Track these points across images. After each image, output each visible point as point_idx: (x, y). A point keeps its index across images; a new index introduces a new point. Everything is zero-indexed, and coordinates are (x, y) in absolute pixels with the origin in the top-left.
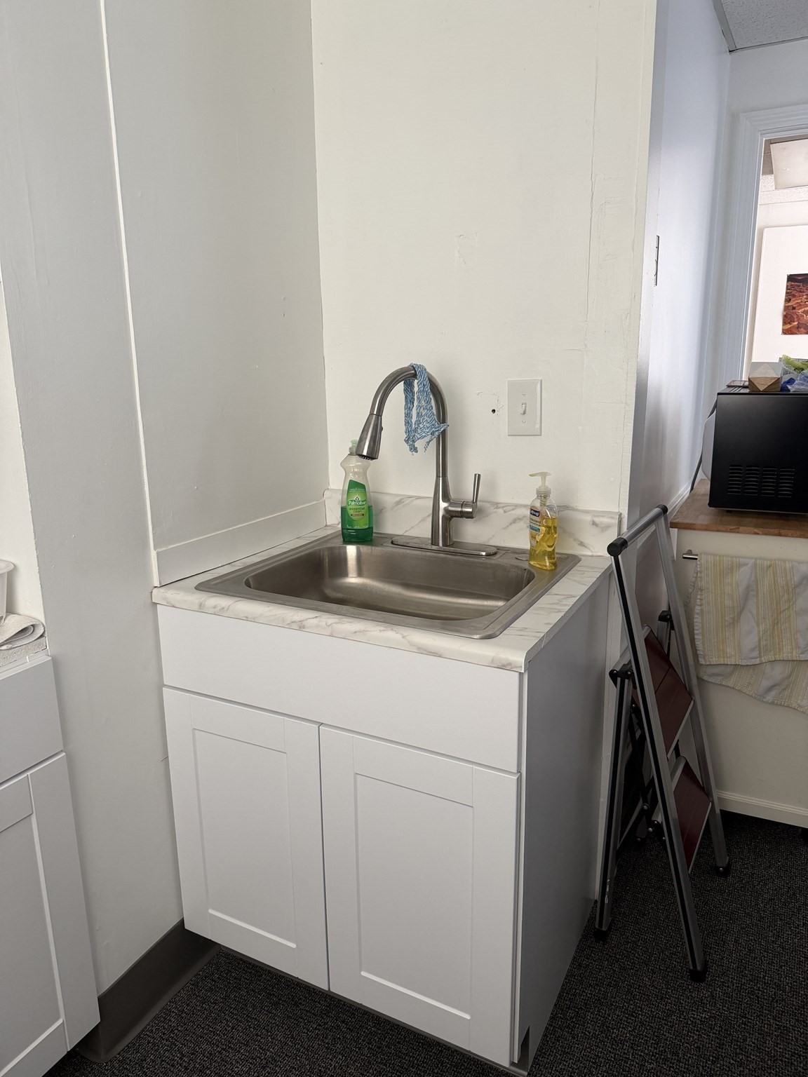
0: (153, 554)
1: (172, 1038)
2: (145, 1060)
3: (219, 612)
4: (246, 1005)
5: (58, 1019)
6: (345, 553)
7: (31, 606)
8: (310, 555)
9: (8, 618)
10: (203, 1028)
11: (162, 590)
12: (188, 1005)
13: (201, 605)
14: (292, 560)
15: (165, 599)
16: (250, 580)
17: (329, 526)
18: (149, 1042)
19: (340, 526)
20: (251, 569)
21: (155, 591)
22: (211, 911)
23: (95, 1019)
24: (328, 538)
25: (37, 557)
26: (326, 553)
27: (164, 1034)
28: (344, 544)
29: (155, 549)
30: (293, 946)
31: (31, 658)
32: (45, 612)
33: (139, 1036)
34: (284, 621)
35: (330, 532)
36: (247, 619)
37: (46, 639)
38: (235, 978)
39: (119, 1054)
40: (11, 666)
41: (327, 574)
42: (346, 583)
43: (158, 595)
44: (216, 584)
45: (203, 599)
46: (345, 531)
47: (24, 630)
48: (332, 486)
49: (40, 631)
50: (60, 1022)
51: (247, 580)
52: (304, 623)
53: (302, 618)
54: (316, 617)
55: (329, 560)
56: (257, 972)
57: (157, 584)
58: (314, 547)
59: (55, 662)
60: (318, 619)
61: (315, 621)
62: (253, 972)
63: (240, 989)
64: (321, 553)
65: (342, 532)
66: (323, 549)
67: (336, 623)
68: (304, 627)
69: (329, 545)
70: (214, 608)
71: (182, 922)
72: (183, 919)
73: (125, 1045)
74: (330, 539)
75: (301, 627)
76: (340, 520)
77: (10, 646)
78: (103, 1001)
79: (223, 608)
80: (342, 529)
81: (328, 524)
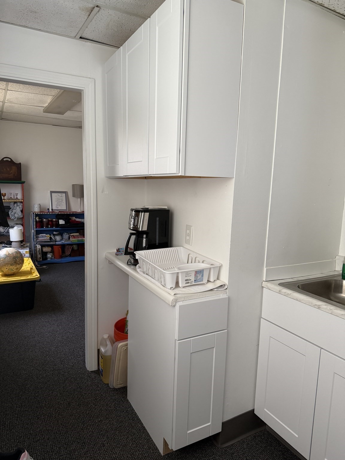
0: (265, 269)
1: (244, 451)
2: (234, 454)
3: (286, 295)
4: (273, 453)
5: (209, 422)
6: (342, 284)
7: (225, 279)
8: (326, 281)
9: (217, 281)
10: (256, 454)
11: (266, 282)
12: (251, 443)
13: (280, 291)
14: (318, 281)
15: (267, 286)
16: (300, 286)
17: (336, 271)
18: (235, 449)
19: (341, 272)
20: (301, 282)
21: (264, 282)
22: (265, 410)
23: (220, 430)
24: (335, 275)
25: (229, 263)
26: (333, 282)
27: (241, 448)
28: (342, 279)
29: (266, 267)
30: (297, 436)
31: (222, 295)
32: (228, 281)
33: (232, 445)
34: (312, 304)
35: (336, 273)
36: (297, 300)
37: (227, 290)
38: (270, 441)
39: (225, 447)
40: (217, 296)
41: (332, 290)
42: (341, 296)
43: (264, 284)
44: (286, 285)
45: (281, 289)
46: (343, 274)
47: (221, 286)
48: (340, 254)
49: (226, 287)
50: (209, 424)
51: (299, 285)
52: (320, 306)
53: (319, 304)
54: (326, 305)
55: (334, 285)
56: (279, 443)
57: (265, 280)
58: (328, 278)
59: (229, 298)
60: (326, 306)
61: (325, 306)
62: (278, 443)
63: (271, 446)
64: (331, 281)
65: (342, 274)
66: (332, 280)
67: (334, 309)
68: (320, 308)
69: (335, 279)
70: (285, 293)
71: (253, 410)
72: (254, 409)
73: (227, 445)
74: (336, 276)
75: (319, 308)
76: (342, 269)
77: (217, 290)
78: (224, 424)
79: (288, 294)
80: (342, 273)
81: (336, 270)
